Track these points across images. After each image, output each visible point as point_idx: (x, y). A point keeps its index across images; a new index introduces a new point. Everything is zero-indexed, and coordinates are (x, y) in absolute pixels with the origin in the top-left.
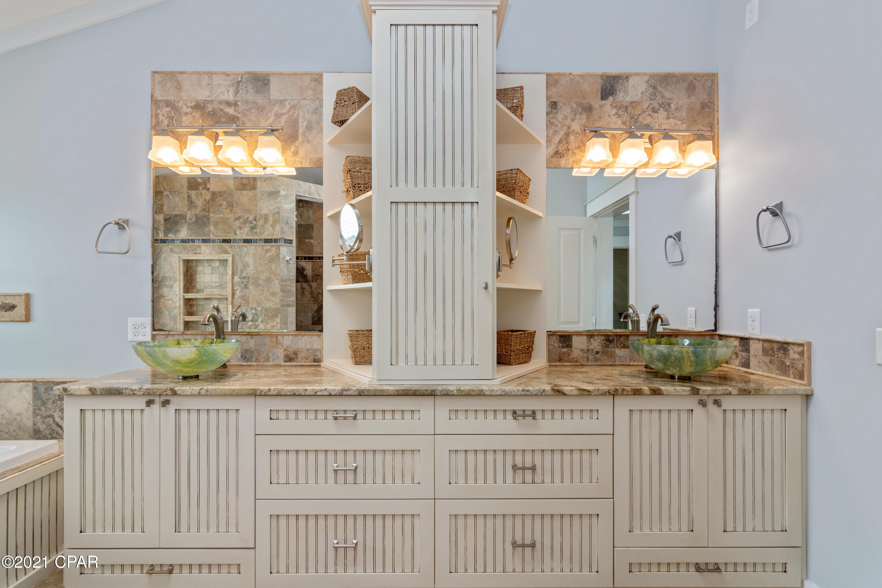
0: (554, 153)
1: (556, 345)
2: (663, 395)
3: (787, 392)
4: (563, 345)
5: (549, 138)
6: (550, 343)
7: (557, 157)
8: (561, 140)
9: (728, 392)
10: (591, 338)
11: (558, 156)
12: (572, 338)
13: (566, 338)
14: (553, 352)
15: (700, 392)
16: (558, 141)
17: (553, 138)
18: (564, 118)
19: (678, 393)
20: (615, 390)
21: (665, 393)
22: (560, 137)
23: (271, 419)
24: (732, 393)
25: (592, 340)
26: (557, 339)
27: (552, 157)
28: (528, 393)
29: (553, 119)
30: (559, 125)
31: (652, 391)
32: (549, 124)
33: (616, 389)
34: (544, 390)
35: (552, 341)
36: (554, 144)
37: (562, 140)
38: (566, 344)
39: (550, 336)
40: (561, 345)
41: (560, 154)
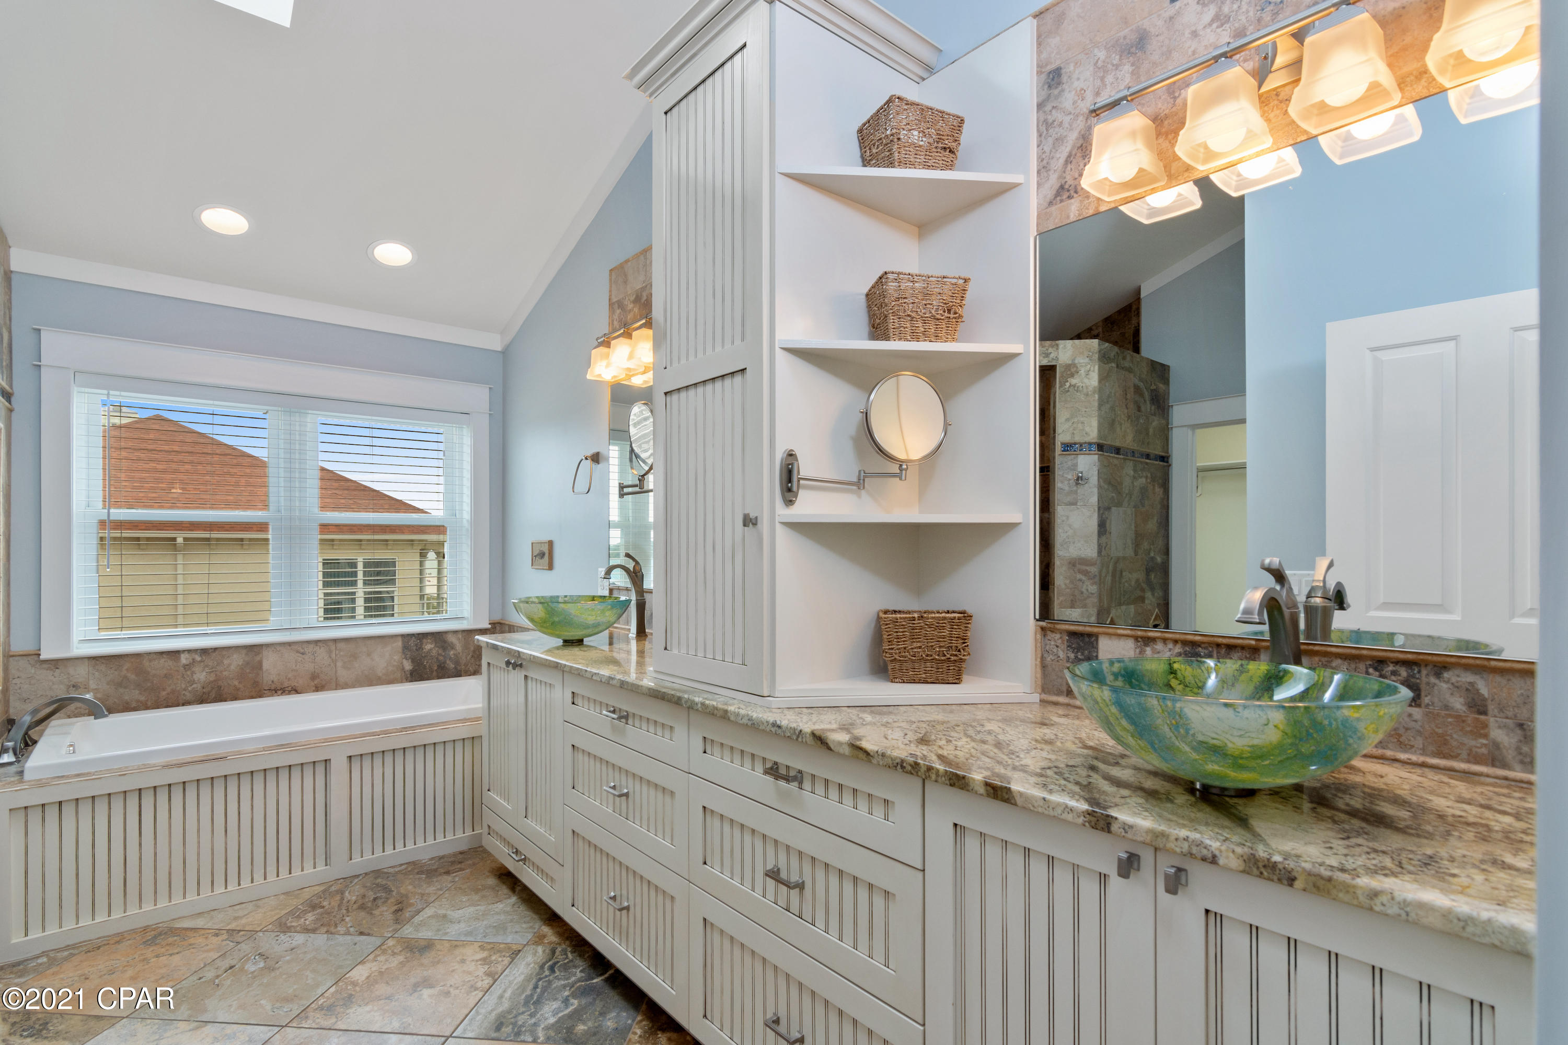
0: (1054, 192)
1: (1061, 654)
2: (1015, 804)
3: (1470, 929)
4: (1076, 657)
5: (1045, 162)
6: (1047, 648)
7: (1061, 201)
8: (1069, 156)
9: (1205, 852)
10: (1146, 645)
11: (1064, 197)
12: (1097, 640)
13: (1083, 641)
14: (1054, 670)
15: (1115, 827)
16: (1064, 159)
17: (1053, 158)
18: (1076, 98)
19: (1052, 813)
20: (913, 764)
21: (1019, 801)
22: (1068, 149)
23: (573, 703)
24: (1221, 861)
25: (1148, 650)
26: (1063, 641)
27: (1051, 203)
28: (779, 731)
29: (1054, 112)
30: (1067, 119)
31: (989, 788)
32: (1043, 129)
33: (917, 764)
34: (801, 731)
35: (1053, 643)
36: (1055, 171)
37: (1074, 153)
38: (1083, 654)
39: (1049, 633)
40: (1072, 656)
41: (1068, 191)
